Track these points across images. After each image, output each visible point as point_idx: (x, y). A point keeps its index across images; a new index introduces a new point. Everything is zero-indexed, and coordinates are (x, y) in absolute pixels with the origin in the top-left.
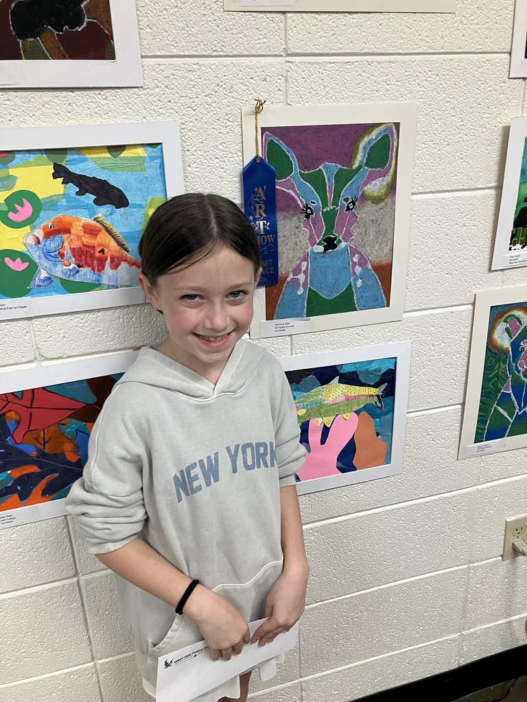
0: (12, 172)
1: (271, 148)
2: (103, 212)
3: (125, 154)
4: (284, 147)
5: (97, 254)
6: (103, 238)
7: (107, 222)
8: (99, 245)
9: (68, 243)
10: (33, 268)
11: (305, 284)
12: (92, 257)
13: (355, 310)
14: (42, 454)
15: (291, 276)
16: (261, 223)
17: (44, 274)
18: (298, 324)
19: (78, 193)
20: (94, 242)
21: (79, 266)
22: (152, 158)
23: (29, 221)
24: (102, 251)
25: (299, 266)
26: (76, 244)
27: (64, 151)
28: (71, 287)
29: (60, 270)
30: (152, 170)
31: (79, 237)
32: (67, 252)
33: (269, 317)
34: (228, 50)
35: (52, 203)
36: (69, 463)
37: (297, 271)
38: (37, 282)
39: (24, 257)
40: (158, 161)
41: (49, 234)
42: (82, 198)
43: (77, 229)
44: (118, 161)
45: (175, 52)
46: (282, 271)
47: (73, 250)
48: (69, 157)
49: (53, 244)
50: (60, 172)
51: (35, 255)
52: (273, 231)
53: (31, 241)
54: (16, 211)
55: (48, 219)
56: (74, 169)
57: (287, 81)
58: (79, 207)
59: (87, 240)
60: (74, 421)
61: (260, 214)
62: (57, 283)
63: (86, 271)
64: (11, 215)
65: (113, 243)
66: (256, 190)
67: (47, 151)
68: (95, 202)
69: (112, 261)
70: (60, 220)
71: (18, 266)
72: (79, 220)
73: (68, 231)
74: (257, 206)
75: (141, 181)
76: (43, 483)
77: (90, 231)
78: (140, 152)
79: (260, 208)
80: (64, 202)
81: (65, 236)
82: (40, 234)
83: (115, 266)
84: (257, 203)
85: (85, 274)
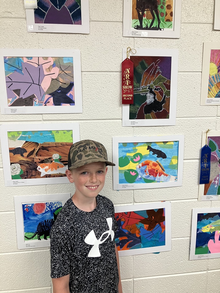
0: (137, 148)
1: (210, 142)
2: (159, 159)
3: (167, 143)
4: (214, 142)
5: (155, 172)
6: (158, 167)
7: (160, 162)
8: (156, 169)
9: (148, 168)
10: (137, 174)
11: (217, 184)
12: (154, 172)
14: (130, 234)
15: (213, 181)
16: (206, 164)
17: (140, 177)
18: (214, 197)
19: (153, 154)
20: (155, 168)
21: (150, 175)
22: (175, 145)
23: (138, 162)
24: (157, 171)
25: (216, 178)
26: (150, 168)
28: (147, 181)
29: (144, 176)
30: (175, 148)
31: (151, 167)
32: (147, 171)
33: (205, 194)
34: (200, 115)
35: (145, 157)
36: (137, 237)
37: (215, 180)
38: (138, 179)
39: (135, 171)
40: (177, 146)
41: (143, 165)
42: (154, 155)
43: (151, 164)
44: (165, 145)
45: (185, 116)
46: (210, 179)
47: (149, 170)
48: (152, 144)
49: (143, 168)
50: (149, 148)
51: (139, 171)
52: (209, 167)
53: (138, 167)
54: (135, 158)
55: (143, 161)
56: (153, 147)
57: (216, 123)
58: (152, 158)
59: (153, 167)
60: (140, 223)
61: (205, 162)
62: (143, 179)
63: (152, 176)
64: (134, 160)
65: (160, 169)
66: (205, 155)
67: (147, 143)
68: (157, 157)
69: (159, 174)
70: (147, 161)
71: (133, 174)
72: (152, 161)
73: (148, 165)
74: (205, 159)
75: (171, 151)
76: (128, 243)
77: (155, 165)
78: (172, 143)
79: (206, 160)
80: (149, 156)
81: (147, 166)
82: (141, 165)
83: (160, 175)
84: (205, 158)
85: (151, 177)
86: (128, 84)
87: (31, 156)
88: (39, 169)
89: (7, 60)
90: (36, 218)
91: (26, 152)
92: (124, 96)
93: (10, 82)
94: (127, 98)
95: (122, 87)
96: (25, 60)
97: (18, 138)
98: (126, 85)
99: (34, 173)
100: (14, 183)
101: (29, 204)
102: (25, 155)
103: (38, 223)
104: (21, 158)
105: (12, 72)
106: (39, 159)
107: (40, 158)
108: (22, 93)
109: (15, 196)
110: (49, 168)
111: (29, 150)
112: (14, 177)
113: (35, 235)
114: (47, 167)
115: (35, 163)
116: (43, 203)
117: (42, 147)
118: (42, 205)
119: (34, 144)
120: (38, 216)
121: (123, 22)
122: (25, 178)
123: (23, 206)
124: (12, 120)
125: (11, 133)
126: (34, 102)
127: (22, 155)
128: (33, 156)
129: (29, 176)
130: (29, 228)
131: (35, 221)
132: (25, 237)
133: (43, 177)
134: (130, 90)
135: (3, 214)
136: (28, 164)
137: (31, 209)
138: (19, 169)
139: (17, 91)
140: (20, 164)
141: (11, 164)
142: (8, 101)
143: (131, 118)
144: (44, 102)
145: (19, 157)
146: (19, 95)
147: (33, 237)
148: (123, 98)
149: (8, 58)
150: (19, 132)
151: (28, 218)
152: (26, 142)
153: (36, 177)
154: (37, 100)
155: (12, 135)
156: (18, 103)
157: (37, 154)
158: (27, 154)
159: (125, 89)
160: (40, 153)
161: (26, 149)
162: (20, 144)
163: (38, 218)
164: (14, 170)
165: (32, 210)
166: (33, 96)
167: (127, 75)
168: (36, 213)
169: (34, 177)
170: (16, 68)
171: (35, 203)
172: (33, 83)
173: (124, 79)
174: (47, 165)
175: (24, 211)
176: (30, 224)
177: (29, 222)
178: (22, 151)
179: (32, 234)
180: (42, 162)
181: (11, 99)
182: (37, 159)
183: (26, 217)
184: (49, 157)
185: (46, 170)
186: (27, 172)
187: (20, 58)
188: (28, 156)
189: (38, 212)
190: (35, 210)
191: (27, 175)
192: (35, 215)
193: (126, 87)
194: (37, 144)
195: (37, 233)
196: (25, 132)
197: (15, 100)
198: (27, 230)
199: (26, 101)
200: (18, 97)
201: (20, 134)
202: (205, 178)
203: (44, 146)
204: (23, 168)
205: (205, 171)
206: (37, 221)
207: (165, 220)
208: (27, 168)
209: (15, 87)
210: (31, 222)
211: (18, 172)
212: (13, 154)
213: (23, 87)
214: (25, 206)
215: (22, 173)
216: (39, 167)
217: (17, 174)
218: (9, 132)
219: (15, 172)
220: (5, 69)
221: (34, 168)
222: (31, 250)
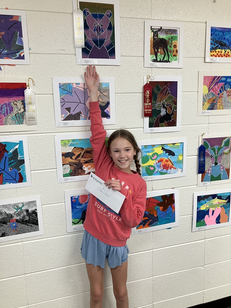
0: (154, 149)
1: (205, 143)
2: (170, 157)
3: (176, 145)
4: (207, 143)
5: (167, 166)
6: (169, 162)
7: (170, 159)
8: (168, 164)
9: (162, 164)
10: (155, 169)
11: (210, 173)
12: (166, 167)
13: (221, 180)
14: (150, 215)
15: (207, 171)
16: (202, 159)
17: (156, 171)
18: (208, 183)
19: (165, 153)
20: (167, 163)
21: (163, 169)
22: (181, 145)
23: (155, 159)
24: (168, 165)
25: (209, 169)
26: (164, 164)
27: (164, 145)
28: (161, 173)
29: (160, 170)
30: (181, 148)
31: (164, 162)
32: (162, 166)
33: (202, 181)
34: (197, 123)
35: (160, 155)
36: (155, 217)
37: (209, 170)
38: (155, 172)
39: (153, 167)
40: (182, 146)
41: (159, 162)
42: (166, 154)
43: (164, 161)
44: (174, 146)
45: (187, 124)
46: (206, 170)
47: (163, 165)
48: (165, 146)
49: (159, 164)
50: (163, 149)
51: (156, 166)
52: (204, 161)
53: (155, 163)
54: (153, 157)
55: (159, 159)
56: (165, 148)
57: (208, 129)
58: (164, 156)
59: (166, 163)
60: (157, 206)
61: (202, 157)
62: (159, 172)
63: (165, 170)
64: (153, 158)
65: (171, 164)
66: (201, 152)
67: (161, 145)
68: (168, 155)
69: (170, 168)
70: (161, 159)
71: (152, 169)
72: (165, 159)
73: (162, 161)
74: (201, 155)
75: (178, 150)
76: (148, 222)
77: (167, 161)
78: (179, 144)
80: (162, 155)
81: (162, 162)
82: (157, 162)
83: (170, 169)
85: (164, 171)
86: (148, 102)
87: (78, 159)
88: (84, 168)
89: (61, 86)
90: (81, 207)
91: (75, 155)
92: (146, 110)
93: (63, 102)
94: (147, 112)
95: (144, 104)
96: (75, 86)
97: (69, 145)
98: (146, 103)
99: (80, 171)
100: (65, 180)
101: (76, 196)
102: (74, 157)
103: (83, 210)
104: (71, 160)
105: (65, 94)
106: (84, 161)
107: (85, 159)
108: (72, 110)
109: (65, 191)
110: (91, 167)
111: (77, 154)
112: (65, 176)
113: (80, 220)
114: (89, 166)
115: (81, 163)
116: (87, 194)
117: (86, 151)
118: (85, 196)
119: (80, 149)
120: (82, 205)
121: (144, 57)
122: (74, 176)
123: (72, 198)
124: (64, 131)
125: (63, 141)
126: (81, 117)
127: (71, 158)
128: (79, 159)
129: (76, 174)
130: (75, 215)
131: (80, 209)
132: (73, 222)
133: (87, 174)
134: (150, 106)
135: (56, 205)
136: (76, 164)
137: (77, 199)
138: (69, 169)
139: (68, 109)
140: (70, 165)
141: (63, 165)
142: (62, 117)
143: (150, 127)
144: (88, 117)
145: (69, 160)
146: (69, 112)
147: (79, 222)
148: (145, 112)
149: (62, 84)
150: (70, 140)
151: (75, 208)
152: (75, 147)
153: (81, 174)
154: (83, 115)
155: (64, 143)
156: (68, 118)
157: (82, 157)
158: (75, 156)
159: (146, 106)
160: (85, 155)
161: (74, 153)
162: (70, 150)
163: (83, 207)
164: (65, 170)
165: (78, 201)
166: (80, 112)
167: (147, 95)
168: (81, 203)
169: (80, 174)
170: (67, 92)
171: (80, 195)
172: (80, 103)
173: (145, 98)
174: (90, 165)
175: (72, 202)
176: (76, 212)
177: (75, 210)
178: (72, 155)
179: (78, 220)
180: (86, 162)
181: (63, 115)
182: (82, 160)
183: (73, 206)
184: (91, 159)
185: (89, 169)
186: (75, 171)
187: (71, 84)
188: (76, 159)
189: (82, 202)
190: (80, 201)
191: (75, 173)
192: (80, 205)
193: (146, 104)
194: (83, 149)
195: (81, 219)
196: (73, 140)
197: (67, 116)
198: (74, 217)
199: (75, 116)
200: (69, 114)
201: (70, 142)
202: (202, 169)
203: (88, 150)
204: (72, 168)
205: (202, 164)
206: (82, 209)
207: (174, 203)
208: (75, 168)
209: (67, 106)
210: (77, 210)
211: (68, 171)
212: (64, 158)
213: (72, 106)
214: (73, 198)
215: (71, 172)
216: (84, 166)
217: (67, 173)
218: (62, 140)
219: (66, 171)
220: (60, 93)
221: (81, 168)
222: (77, 232)
